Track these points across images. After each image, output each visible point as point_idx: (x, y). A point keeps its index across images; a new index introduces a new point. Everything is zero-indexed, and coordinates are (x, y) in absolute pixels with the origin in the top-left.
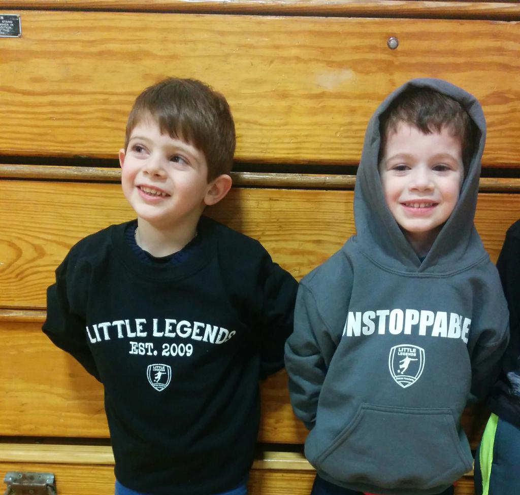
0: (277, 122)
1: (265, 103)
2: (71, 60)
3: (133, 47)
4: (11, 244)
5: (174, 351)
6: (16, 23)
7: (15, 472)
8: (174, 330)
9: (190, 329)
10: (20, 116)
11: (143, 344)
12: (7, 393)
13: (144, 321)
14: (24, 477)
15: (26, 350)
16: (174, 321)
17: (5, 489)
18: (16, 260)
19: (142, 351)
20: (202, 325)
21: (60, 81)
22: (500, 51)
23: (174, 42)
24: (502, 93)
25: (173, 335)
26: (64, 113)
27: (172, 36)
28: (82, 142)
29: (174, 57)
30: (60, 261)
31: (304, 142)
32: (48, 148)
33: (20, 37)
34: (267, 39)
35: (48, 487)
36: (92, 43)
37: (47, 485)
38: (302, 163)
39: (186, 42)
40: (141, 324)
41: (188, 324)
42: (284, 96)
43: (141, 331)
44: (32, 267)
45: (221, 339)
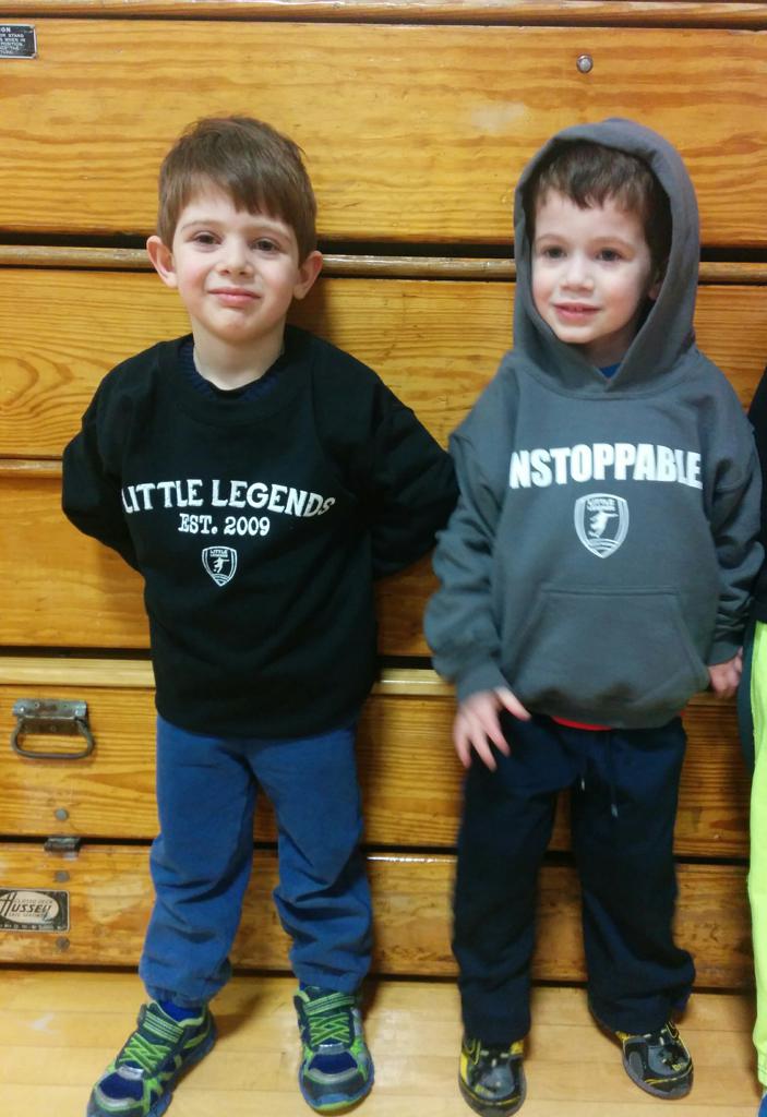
0: (413, 181)
1: (397, 154)
2: (109, 91)
3: (201, 72)
4: (22, 364)
5: (243, 528)
6: (29, 37)
7: (28, 700)
8: (243, 497)
9: (266, 495)
10: (34, 174)
11: (196, 518)
12: (17, 582)
13: (199, 482)
14: (43, 708)
15: (45, 519)
16: (244, 484)
17: (14, 725)
18: (29, 387)
19: (194, 527)
20: (284, 489)
21: (95, 123)
22: (742, 74)
23: (263, 64)
24: (746, 137)
25: (241, 504)
26: (101, 169)
27: (258, 55)
28: (127, 212)
29: (260, 86)
30: (93, 388)
31: (453, 211)
32: (75, 221)
33: (35, 58)
34: (398, 60)
35: (78, 722)
36: (141, 66)
37: (76, 719)
38: (451, 241)
39: (278, 64)
40: (195, 487)
41: (263, 487)
42: (424, 142)
43: (195, 498)
44: (51, 398)
45: (313, 509)
